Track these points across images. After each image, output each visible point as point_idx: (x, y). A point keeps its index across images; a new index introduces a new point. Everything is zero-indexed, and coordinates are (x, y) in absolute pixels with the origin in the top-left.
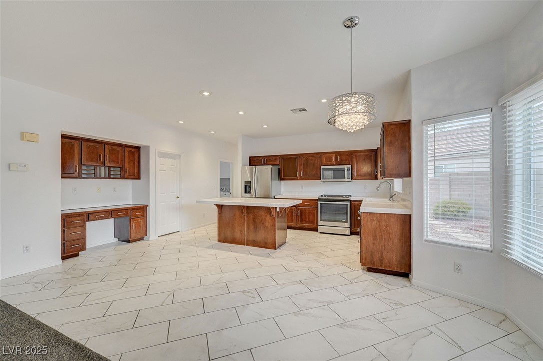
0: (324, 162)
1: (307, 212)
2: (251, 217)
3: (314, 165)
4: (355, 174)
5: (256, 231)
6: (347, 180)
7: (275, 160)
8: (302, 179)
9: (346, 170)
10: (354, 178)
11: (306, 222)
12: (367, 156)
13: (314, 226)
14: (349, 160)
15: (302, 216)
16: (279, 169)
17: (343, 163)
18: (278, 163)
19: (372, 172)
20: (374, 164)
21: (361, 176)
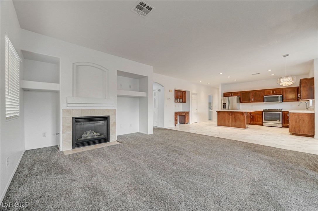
0: (266, 94)
1: (256, 116)
2: (233, 116)
3: (260, 95)
4: (284, 99)
5: (235, 122)
6: (279, 102)
7: (238, 94)
8: (252, 102)
9: (279, 97)
10: (284, 101)
11: (256, 121)
12: (292, 90)
13: (261, 123)
14: (281, 92)
15: (253, 118)
16: (240, 98)
17: (277, 94)
18: (239, 95)
19: (295, 98)
20: (296, 94)
21: (289, 100)
